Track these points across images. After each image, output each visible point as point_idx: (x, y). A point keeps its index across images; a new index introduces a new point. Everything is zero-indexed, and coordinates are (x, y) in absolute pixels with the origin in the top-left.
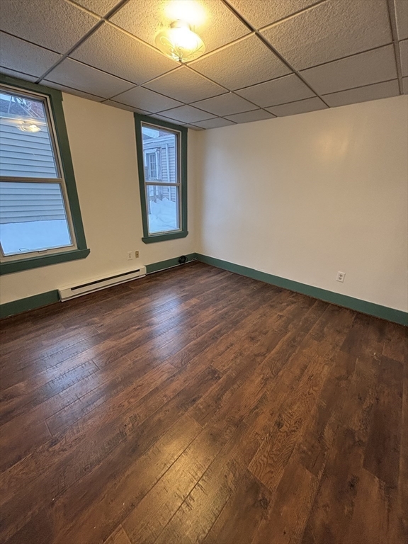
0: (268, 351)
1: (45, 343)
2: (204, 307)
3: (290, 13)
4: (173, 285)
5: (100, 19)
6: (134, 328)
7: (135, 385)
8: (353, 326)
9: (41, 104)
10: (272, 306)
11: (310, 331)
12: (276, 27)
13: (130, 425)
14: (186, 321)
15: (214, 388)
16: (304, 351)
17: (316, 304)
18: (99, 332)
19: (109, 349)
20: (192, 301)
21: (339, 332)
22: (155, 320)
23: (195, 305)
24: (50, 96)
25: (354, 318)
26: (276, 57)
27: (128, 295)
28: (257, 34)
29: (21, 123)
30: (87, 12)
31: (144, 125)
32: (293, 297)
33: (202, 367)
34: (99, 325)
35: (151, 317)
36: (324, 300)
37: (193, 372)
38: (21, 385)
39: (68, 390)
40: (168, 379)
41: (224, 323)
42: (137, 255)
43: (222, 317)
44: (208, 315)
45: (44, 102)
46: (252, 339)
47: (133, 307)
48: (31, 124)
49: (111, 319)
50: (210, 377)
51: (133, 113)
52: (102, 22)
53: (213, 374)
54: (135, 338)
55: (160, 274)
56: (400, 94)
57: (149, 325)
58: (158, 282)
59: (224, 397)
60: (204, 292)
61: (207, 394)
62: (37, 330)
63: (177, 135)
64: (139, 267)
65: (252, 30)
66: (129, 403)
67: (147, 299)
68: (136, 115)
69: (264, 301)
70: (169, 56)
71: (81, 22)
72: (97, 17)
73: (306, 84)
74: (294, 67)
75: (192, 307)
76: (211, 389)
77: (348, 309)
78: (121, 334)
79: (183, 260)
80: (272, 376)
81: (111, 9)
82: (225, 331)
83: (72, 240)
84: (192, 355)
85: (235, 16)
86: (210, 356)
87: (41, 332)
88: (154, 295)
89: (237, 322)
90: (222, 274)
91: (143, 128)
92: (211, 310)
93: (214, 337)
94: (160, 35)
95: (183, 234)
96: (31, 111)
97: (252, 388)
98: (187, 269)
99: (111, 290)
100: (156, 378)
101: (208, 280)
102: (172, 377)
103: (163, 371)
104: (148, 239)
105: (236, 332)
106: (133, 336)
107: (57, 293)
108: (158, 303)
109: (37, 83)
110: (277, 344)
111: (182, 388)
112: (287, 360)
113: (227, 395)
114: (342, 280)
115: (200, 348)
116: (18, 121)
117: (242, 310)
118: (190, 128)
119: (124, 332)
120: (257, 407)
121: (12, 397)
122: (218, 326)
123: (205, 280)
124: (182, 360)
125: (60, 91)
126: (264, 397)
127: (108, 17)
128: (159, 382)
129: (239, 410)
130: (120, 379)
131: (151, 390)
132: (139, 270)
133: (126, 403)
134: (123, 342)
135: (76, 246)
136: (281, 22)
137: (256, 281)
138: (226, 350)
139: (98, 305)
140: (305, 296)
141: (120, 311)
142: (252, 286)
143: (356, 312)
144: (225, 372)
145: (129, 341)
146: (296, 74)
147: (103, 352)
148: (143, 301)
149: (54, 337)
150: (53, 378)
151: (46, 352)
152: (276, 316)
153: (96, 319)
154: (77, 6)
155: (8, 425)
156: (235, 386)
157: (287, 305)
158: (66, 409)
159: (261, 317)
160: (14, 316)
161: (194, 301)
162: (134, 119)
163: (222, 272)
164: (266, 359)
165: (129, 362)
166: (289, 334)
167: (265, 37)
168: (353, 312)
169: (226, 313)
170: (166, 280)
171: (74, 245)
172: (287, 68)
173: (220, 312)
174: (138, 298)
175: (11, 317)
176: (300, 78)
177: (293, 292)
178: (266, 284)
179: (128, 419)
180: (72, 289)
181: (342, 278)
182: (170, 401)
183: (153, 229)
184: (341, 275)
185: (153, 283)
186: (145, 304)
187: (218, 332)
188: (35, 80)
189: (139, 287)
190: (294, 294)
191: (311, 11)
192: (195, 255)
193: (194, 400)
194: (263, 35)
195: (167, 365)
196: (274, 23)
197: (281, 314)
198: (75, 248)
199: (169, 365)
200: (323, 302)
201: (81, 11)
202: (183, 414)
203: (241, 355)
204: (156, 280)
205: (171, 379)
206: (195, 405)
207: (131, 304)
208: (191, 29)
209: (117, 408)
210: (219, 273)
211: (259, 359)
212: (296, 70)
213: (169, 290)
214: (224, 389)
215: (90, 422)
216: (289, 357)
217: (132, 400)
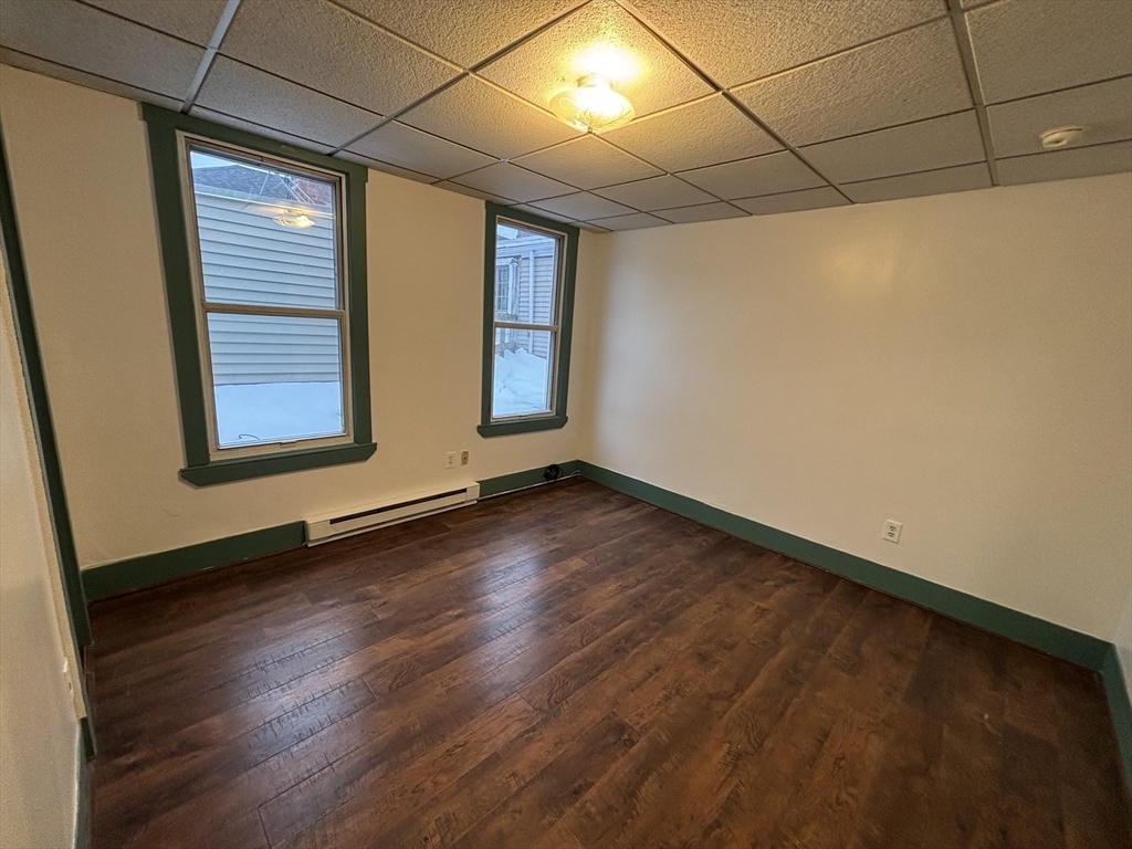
0: (740, 688)
1: (269, 631)
2: (597, 578)
3: (786, 67)
4: (532, 525)
5: (462, 71)
6: (451, 613)
7: (448, 745)
8: (928, 644)
9: (329, 189)
10: (743, 587)
11: (831, 650)
12: (759, 85)
13: (437, 839)
14: (558, 607)
15: (621, 767)
16: (819, 694)
17: (838, 589)
18: (380, 617)
19: (397, 657)
20: (572, 563)
21: (898, 658)
22: (495, 599)
23: (578, 572)
24: (347, 174)
25: (927, 626)
26: (755, 126)
27: (439, 541)
28: (726, 95)
29: (282, 211)
30: (443, 62)
31: (503, 222)
32: (788, 569)
33: (592, 716)
34: (380, 601)
35: (485, 594)
36: (859, 581)
37: (574, 724)
38: (216, 721)
39: (309, 741)
40: (521, 735)
41: (640, 617)
42: (465, 459)
43: (636, 604)
44: (604, 597)
45: (336, 184)
46: (703, 658)
47: (449, 568)
48: (300, 215)
49: (403, 591)
50: (612, 740)
51: (483, 202)
52: (465, 75)
53: (617, 734)
54: (451, 637)
55: (507, 500)
56: (994, 185)
57: (480, 610)
58: (502, 516)
59: (643, 789)
60: (596, 545)
61: (604, 779)
62: (257, 603)
63: (560, 240)
64: (466, 483)
65: (717, 88)
66: (436, 784)
67: (478, 552)
68: (489, 204)
69: (726, 573)
70: (570, 124)
71: (429, 75)
72: (458, 69)
73: (810, 166)
74: (788, 142)
75: (572, 576)
76: (613, 768)
77: (912, 604)
78: (424, 625)
79: (553, 473)
80: (750, 749)
81: (483, 59)
82: (641, 636)
83: (346, 425)
84: (572, 684)
85: (689, 70)
86: (610, 691)
87: (263, 607)
88: (492, 544)
89: (669, 617)
90: (634, 508)
91: (498, 226)
92: (612, 586)
93: (619, 649)
94: (560, 96)
95: (557, 420)
96: (297, 190)
97: (707, 773)
98: (562, 493)
99: (408, 529)
100: (494, 730)
101: (604, 518)
102: (527, 731)
103: (509, 717)
104: (489, 428)
105: (667, 639)
106: (448, 633)
107: (301, 528)
108: (501, 562)
109: (330, 155)
110: (757, 674)
111: (551, 759)
112: (782, 714)
113: (649, 788)
114: (895, 539)
115: (589, 670)
116: (279, 209)
117: (678, 591)
118: (584, 228)
119: (430, 622)
120: (718, 824)
121: (195, 747)
122: (627, 623)
123: (598, 519)
124: (551, 694)
125: (365, 168)
126: (734, 798)
127: (475, 69)
128: (501, 740)
129: (678, 827)
130: (418, 727)
131: (483, 757)
132: (465, 490)
133: (428, 784)
134: (429, 642)
135: (352, 437)
136: (769, 78)
137: (706, 529)
138: (645, 679)
139: (378, 559)
140: (815, 570)
141: (422, 575)
142: (699, 539)
143: (932, 612)
144: (644, 730)
145: (439, 642)
146: (791, 151)
147: (385, 663)
148: (470, 556)
149: (289, 620)
150: (280, 713)
151: (270, 652)
152: (753, 609)
153: (374, 588)
154: (429, 54)
155: (181, 810)
156: (668, 766)
157: (777, 586)
158: (302, 786)
159: (720, 609)
160: (213, 571)
161: (575, 563)
162: (484, 211)
163: (635, 503)
164: (736, 706)
165: (440, 690)
166: (782, 653)
167: (739, 99)
168: (925, 612)
169: (644, 597)
170: (515, 514)
171: (348, 435)
172: (776, 142)
173: (631, 592)
174: (460, 550)
175: (208, 572)
176: (800, 158)
177: (786, 558)
178: (729, 537)
179: (433, 825)
180: (333, 521)
181: (896, 533)
182: (523, 788)
183: (501, 409)
184: (892, 528)
185: (491, 518)
186: (473, 563)
187: (628, 637)
188: (329, 150)
189: (463, 524)
190: (790, 564)
191: (824, 64)
192: (579, 464)
193: (577, 792)
194: (736, 96)
195: (518, 704)
196: (757, 79)
197: (763, 605)
198: (350, 440)
199: (522, 704)
200: (855, 584)
201: (433, 60)
202: (552, 824)
203: (678, 692)
204: (496, 513)
205: (527, 737)
206: (578, 805)
207: (447, 561)
208: (611, 86)
209: (409, 794)
210: (628, 506)
211: (718, 707)
212: (793, 145)
213: (522, 536)
214: (643, 771)
215: (350, 824)
216: (786, 705)
217: (443, 778)
